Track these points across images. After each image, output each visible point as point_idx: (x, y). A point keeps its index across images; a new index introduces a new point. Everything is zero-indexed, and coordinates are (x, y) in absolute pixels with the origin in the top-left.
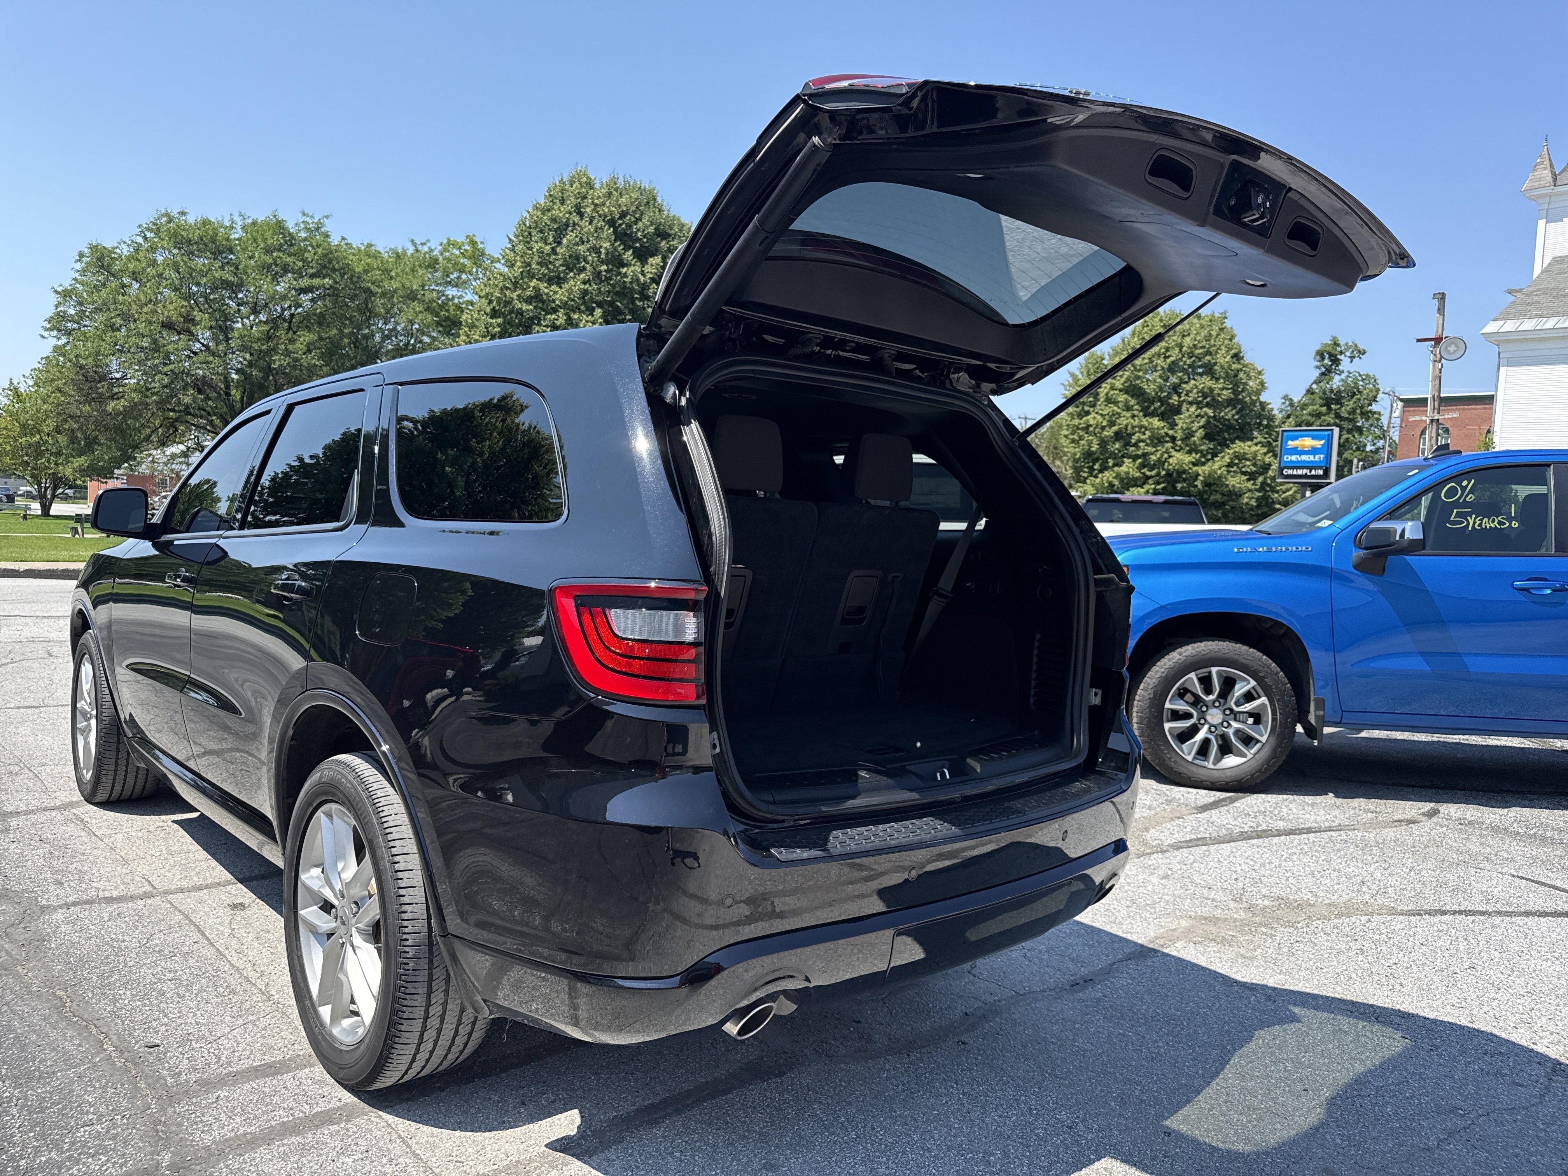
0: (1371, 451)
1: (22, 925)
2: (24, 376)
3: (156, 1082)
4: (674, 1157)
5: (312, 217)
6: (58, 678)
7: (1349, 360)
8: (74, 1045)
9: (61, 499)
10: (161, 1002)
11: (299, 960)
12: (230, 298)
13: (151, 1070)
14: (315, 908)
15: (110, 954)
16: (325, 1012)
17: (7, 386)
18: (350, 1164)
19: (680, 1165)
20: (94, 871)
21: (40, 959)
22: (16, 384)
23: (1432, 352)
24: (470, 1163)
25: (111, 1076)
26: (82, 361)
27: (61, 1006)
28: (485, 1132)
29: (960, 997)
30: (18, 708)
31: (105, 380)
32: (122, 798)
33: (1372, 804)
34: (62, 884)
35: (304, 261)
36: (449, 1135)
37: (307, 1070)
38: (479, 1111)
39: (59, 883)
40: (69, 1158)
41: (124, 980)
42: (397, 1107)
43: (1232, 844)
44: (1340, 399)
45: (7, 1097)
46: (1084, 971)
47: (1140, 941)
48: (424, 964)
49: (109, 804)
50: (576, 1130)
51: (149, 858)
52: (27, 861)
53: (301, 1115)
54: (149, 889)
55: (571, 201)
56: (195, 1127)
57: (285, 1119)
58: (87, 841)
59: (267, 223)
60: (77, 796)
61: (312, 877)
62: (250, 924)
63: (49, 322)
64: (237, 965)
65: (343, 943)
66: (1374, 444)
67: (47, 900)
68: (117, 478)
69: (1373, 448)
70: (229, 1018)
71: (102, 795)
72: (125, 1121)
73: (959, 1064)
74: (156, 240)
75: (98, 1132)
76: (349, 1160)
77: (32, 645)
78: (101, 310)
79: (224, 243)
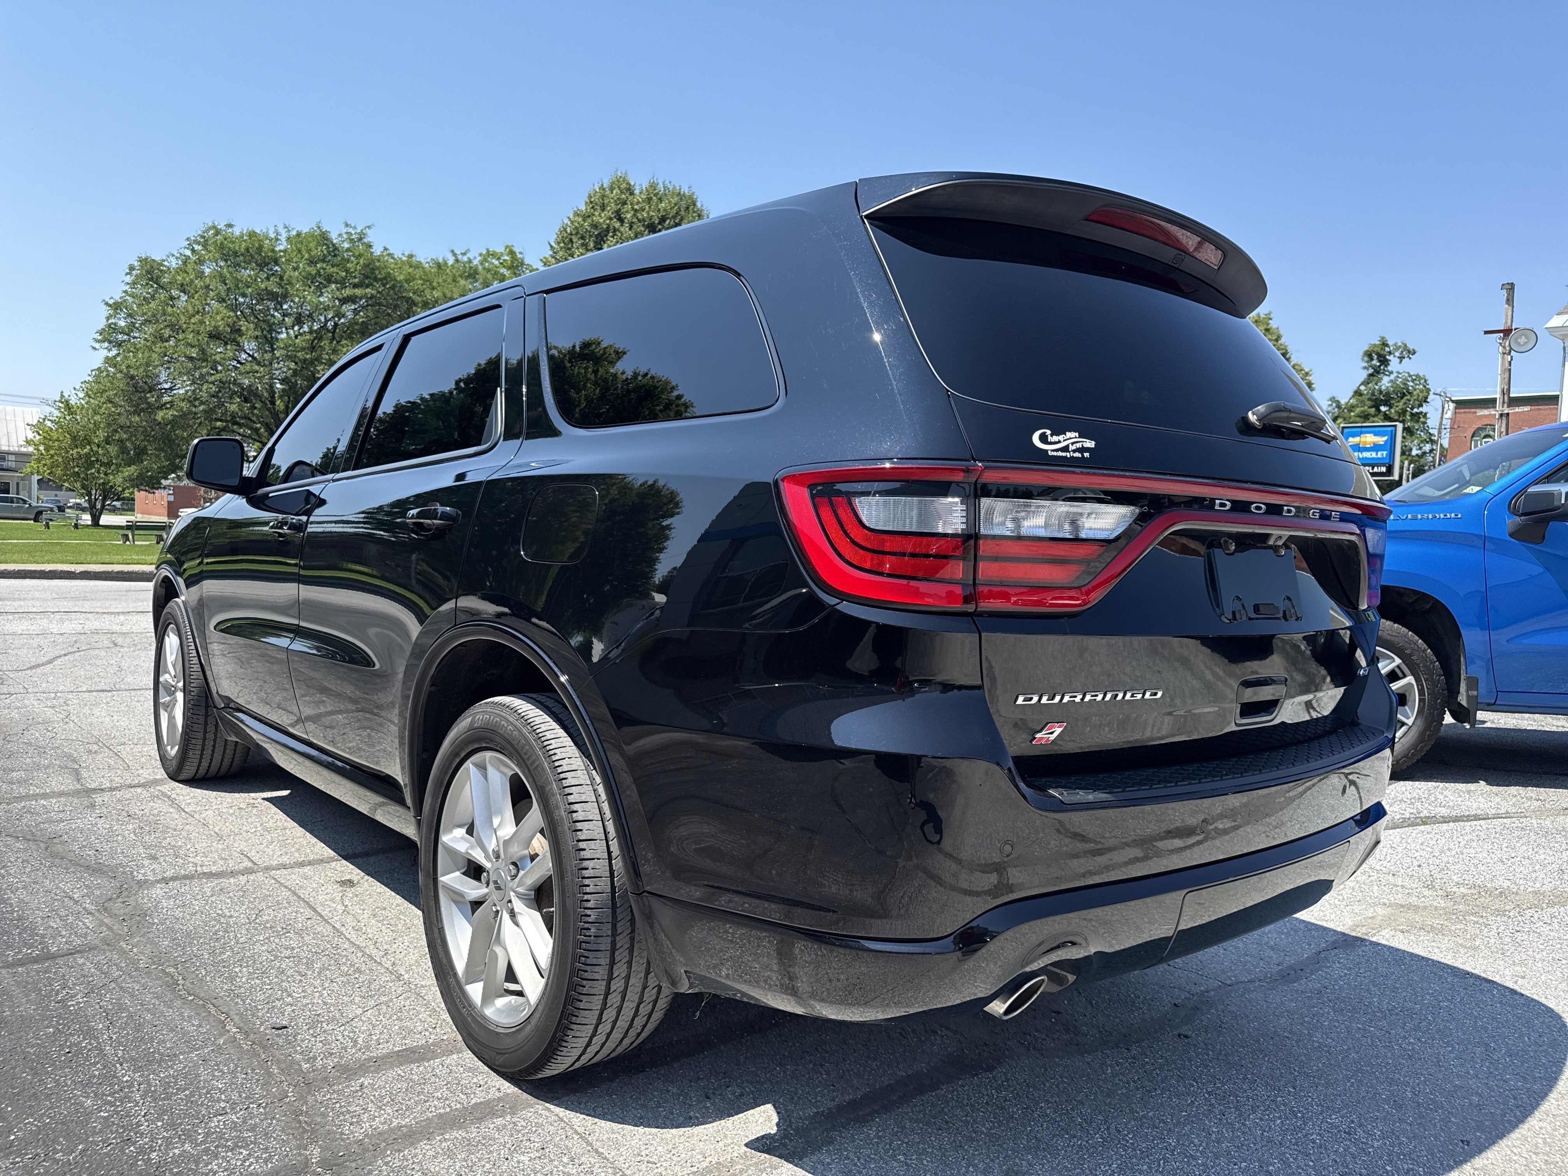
0: (1417, 455)
1: (120, 900)
2: (75, 389)
3: (290, 1067)
4: (899, 1161)
5: (355, 228)
6: (127, 665)
7: (1398, 360)
8: (193, 1025)
9: (110, 511)
10: (282, 981)
11: (439, 932)
12: (276, 310)
13: (282, 1054)
14: (458, 874)
15: (219, 930)
16: (475, 991)
17: (58, 399)
18: (527, 1162)
19: (908, 1170)
20: (189, 847)
21: (144, 934)
22: (67, 396)
23: (1501, 344)
24: (664, 1164)
25: (239, 1060)
26: (132, 372)
27: (173, 984)
28: (672, 1128)
29: (1163, 987)
30: (90, 691)
31: (155, 390)
32: (207, 776)
33: (1532, 792)
34: (157, 859)
35: (347, 271)
36: (631, 1131)
37: (455, 1056)
38: (659, 1105)
39: (154, 858)
40: (206, 1150)
41: (238, 957)
42: (566, 1099)
43: (1398, 830)
44: (1388, 401)
45: (126, 1082)
46: (1290, 960)
47: (1339, 929)
48: (607, 929)
49: (194, 782)
50: (775, 1128)
51: (244, 834)
52: (118, 835)
53: (458, 1106)
54: (250, 864)
55: (612, 207)
56: (342, 1118)
57: (442, 1111)
58: (177, 817)
59: (311, 235)
60: (161, 774)
61: (455, 839)
62: (363, 901)
63: (101, 334)
64: (357, 943)
65: (497, 911)
66: (1420, 448)
67: (144, 875)
68: (165, 488)
69: (1419, 452)
70: (360, 999)
71: (189, 771)
72: (262, 1110)
73: (1190, 1060)
74: (203, 252)
75: (233, 1122)
76: (525, 1158)
77: (96, 636)
78: (150, 321)
79: (270, 254)
